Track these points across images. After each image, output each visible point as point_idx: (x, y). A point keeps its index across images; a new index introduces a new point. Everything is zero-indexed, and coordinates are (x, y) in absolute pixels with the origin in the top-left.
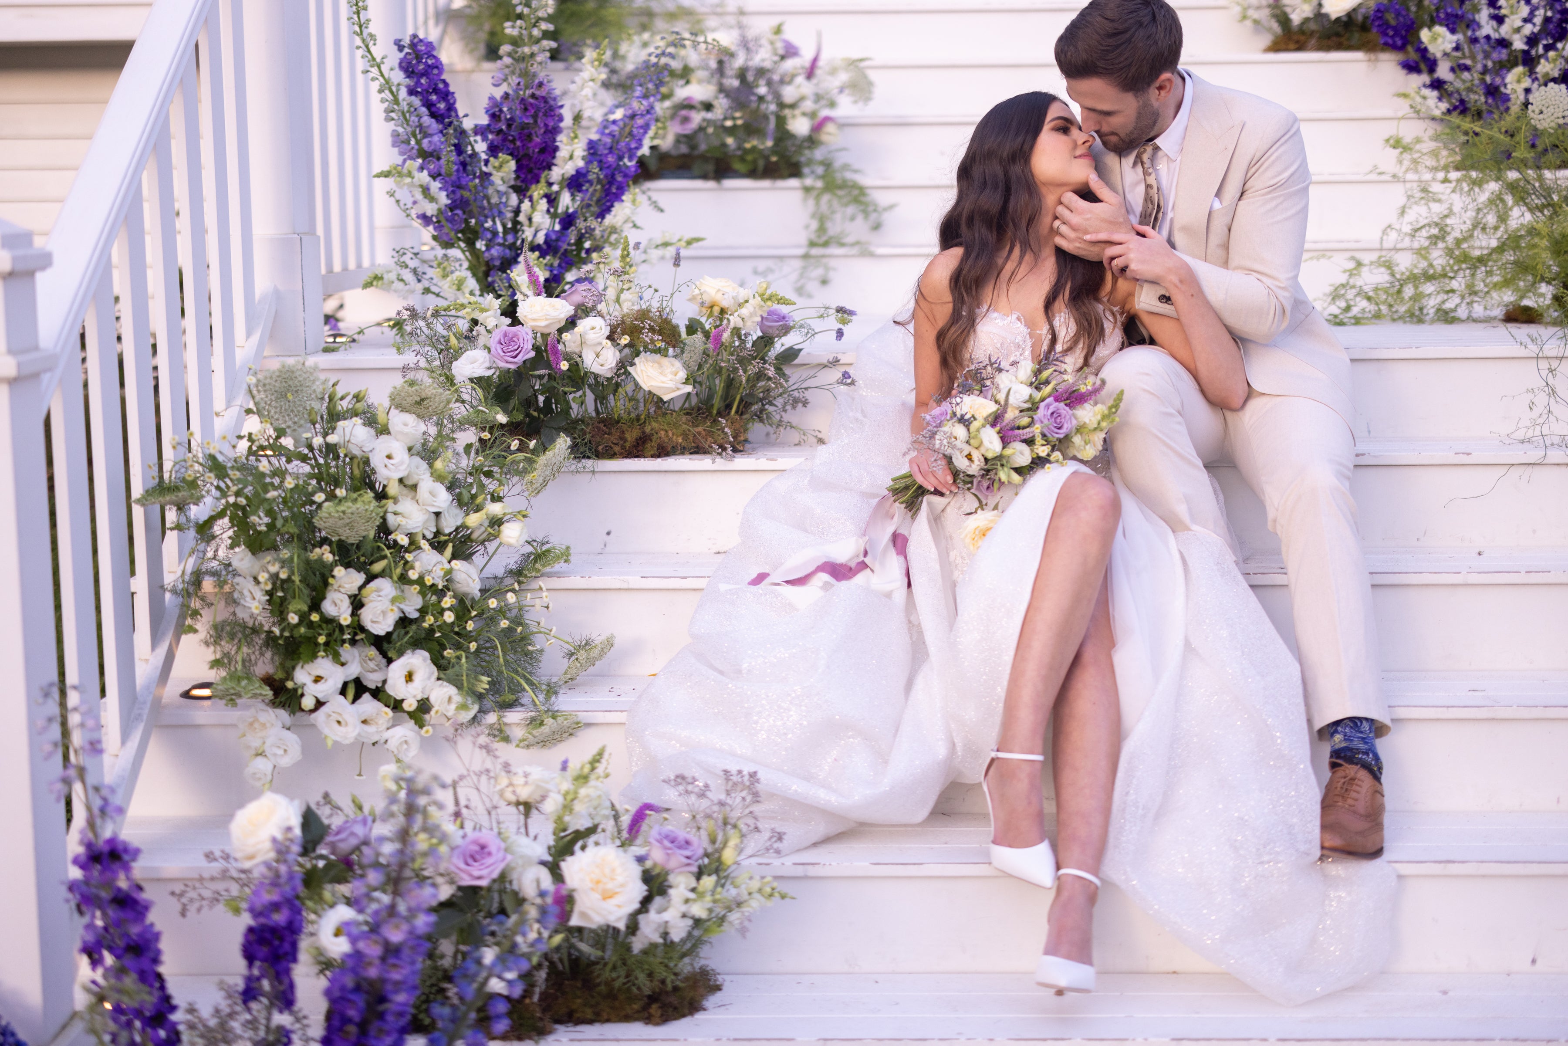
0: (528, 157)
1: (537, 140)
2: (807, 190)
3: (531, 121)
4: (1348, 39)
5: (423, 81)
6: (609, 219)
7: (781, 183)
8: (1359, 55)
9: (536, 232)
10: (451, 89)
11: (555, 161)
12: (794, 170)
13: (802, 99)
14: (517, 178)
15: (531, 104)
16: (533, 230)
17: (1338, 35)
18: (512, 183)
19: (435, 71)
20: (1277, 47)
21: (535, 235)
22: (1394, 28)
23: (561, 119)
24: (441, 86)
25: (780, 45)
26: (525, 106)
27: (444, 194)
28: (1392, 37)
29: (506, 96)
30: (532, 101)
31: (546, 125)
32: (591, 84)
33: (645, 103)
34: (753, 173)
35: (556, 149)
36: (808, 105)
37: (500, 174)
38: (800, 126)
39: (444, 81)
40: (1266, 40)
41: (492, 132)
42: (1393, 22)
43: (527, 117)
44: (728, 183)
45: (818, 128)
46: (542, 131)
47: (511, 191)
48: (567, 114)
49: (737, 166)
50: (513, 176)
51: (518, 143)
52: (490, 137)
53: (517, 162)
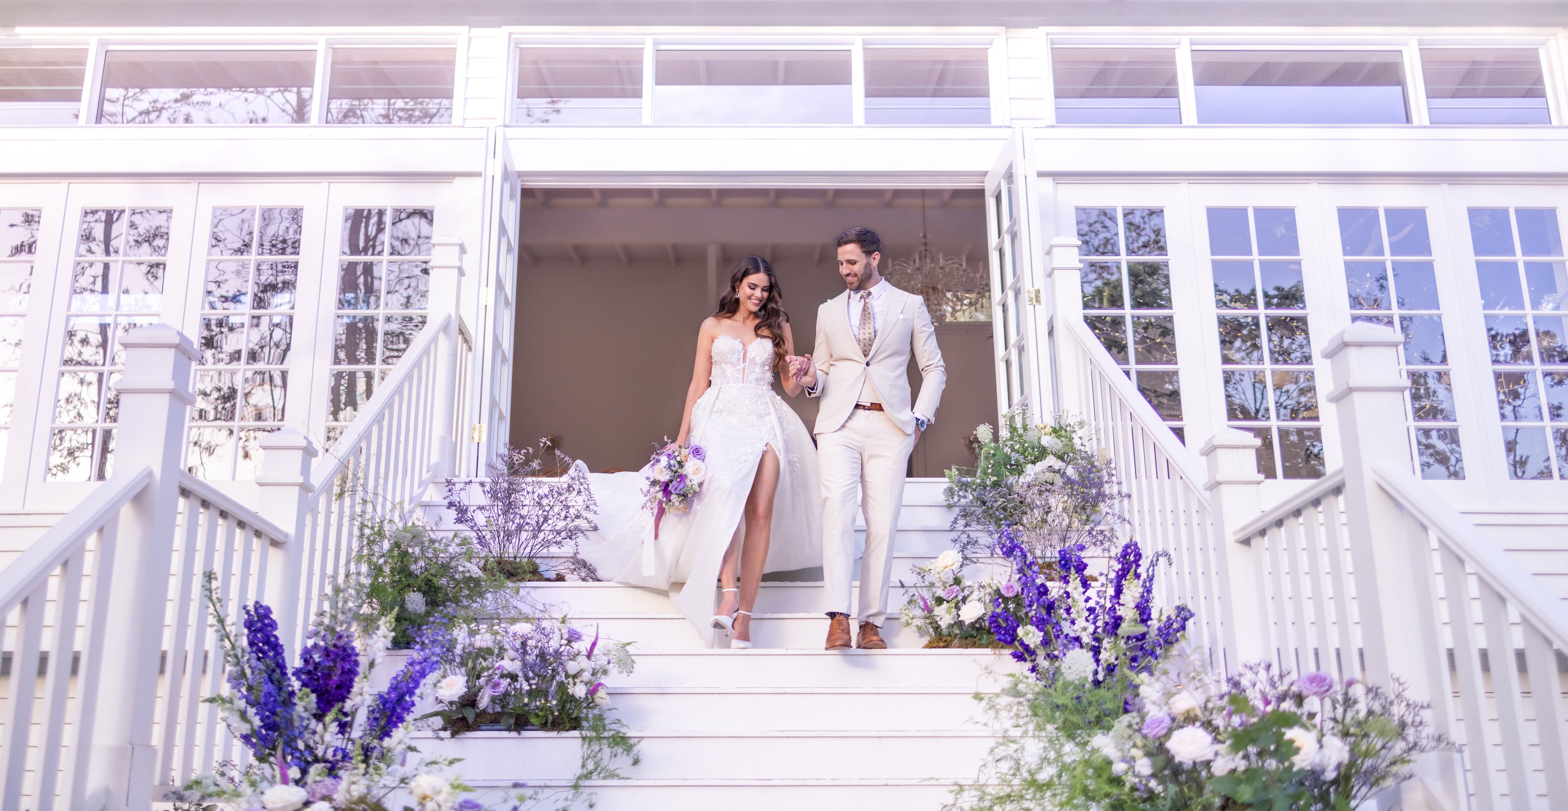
0: (328, 691)
1: (335, 678)
2: (584, 738)
3: (331, 664)
4: (980, 640)
5: (259, 635)
6: (387, 742)
7: (564, 734)
8: (988, 651)
9: (326, 749)
10: (281, 642)
11: (349, 696)
12: (575, 724)
13: (582, 671)
14: (319, 707)
15: (332, 652)
16: (324, 747)
17: (972, 636)
18: (314, 711)
19: (269, 629)
20: (930, 645)
21: (325, 753)
22: (1004, 628)
23: (357, 664)
24: (273, 639)
25: (565, 631)
26: (327, 652)
27: (258, 717)
28: (1004, 634)
29: (315, 646)
30: (333, 649)
31: (343, 668)
32: (383, 639)
33: (422, 653)
34: (544, 727)
35: (352, 687)
36: (586, 676)
37: (303, 703)
38: (579, 691)
39: (275, 637)
40: (926, 640)
41: (304, 673)
42: (1004, 625)
43: (328, 661)
44: (525, 734)
45: (592, 692)
46: (339, 672)
47: (312, 717)
48: (363, 661)
49: (533, 720)
50: (315, 706)
51: (321, 682)
52: (303, 677)
53: (318, 697)
